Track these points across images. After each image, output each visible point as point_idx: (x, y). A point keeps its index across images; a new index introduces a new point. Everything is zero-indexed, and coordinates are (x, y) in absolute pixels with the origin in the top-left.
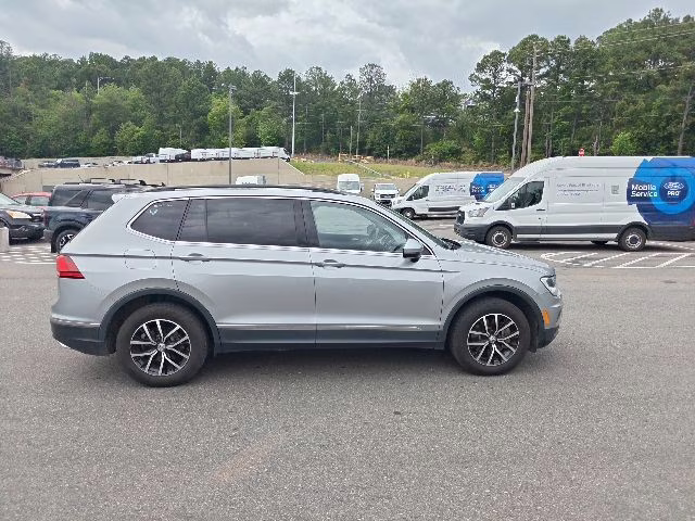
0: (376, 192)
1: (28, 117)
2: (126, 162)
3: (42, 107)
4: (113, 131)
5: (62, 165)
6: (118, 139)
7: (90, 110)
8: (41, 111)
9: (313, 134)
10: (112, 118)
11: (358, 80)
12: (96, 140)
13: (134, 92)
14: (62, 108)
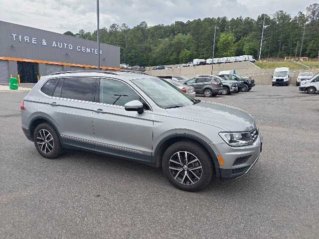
0: (299, 77)
1: (150, 50)
2: (182, 66)
3: (155, 46)
4: (179, 53)
5: (158, 69)
6: (180, 57)
7: (171, 45)
8: (154, 47)
9: (275, 47)
10: (178, 48)
11: (305, 14)
12: (172, 58)
13: (189, 36)
14: (162, 45)
